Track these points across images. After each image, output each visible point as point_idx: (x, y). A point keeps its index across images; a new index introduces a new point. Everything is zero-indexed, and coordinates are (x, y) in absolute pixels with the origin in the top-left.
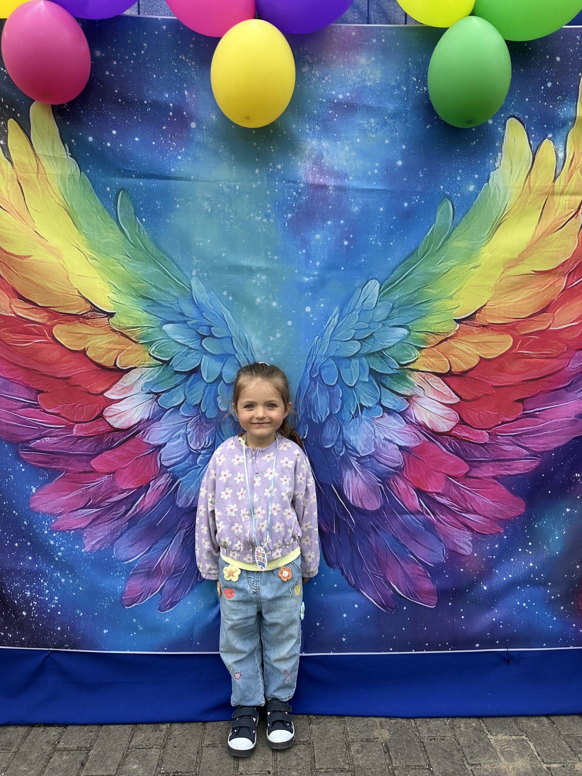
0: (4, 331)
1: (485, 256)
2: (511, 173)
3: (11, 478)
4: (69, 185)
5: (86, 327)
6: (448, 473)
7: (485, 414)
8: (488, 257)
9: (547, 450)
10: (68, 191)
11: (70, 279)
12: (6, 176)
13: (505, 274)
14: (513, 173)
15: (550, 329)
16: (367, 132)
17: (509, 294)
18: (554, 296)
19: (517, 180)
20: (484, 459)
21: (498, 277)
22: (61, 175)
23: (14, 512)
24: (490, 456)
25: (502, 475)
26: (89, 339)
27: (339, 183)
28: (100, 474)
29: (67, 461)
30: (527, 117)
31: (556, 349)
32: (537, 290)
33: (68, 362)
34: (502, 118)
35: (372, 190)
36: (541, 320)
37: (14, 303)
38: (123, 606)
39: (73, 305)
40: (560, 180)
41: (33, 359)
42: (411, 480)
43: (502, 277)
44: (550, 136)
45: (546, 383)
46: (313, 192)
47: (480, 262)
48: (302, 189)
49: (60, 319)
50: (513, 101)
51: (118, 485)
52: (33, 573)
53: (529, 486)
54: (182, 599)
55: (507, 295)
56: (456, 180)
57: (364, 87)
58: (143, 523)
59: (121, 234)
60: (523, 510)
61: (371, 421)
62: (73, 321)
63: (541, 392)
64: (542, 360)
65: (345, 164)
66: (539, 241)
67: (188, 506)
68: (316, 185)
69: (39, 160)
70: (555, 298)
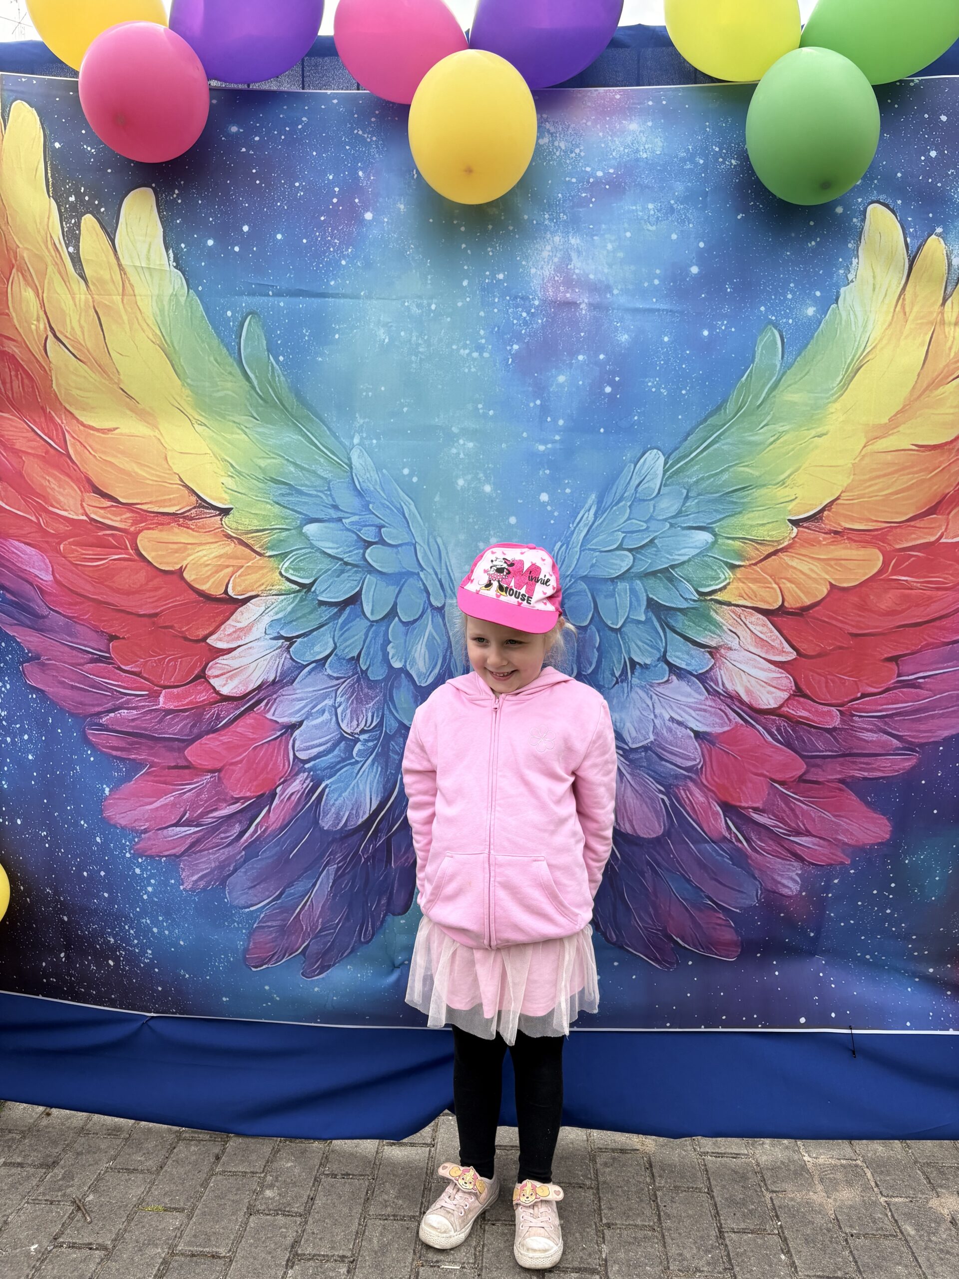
0: (70, 544)
1: (834, 418)
2: (874, 290)
3: (76, 770)
4: (169, 311)
5: (188, 533)
6: (773, 777)
7: (836, 679)
8: (841, 419)
9: (930, 740)
10: (167, 319)
11: (168, 459)
12: (77, 303)
13: (869, 448)
14: (877, 290)
15: (943, 540)
16: (642, 222)
17: (877, 481)
18: (948, 486)
19: (883, 301)
20: (830, 753)
21: (857, 453)
22: (158, 296)
23: (82, 822)
24: (839, 749)
25: (853, 777)
26: (190, 552)
27: (597, 299)
28: (200, 771)
29: (152, 748)
30: (899, 202)
31: (951, 575)
32: (922, 476)
33: (156, 589)
34: (860, 204)
35: (651, 311)
36: (927, 526)
37: (86, 498)
38: (249, 967)
39: (170, 500)
40: (952, 303)
41: (107, 586)
42: (713, 789)
43: (863, 453)
44: (939, 230)
45: (936, 631)
46: (554, 312)
47: (827, 428)
48: (537, 308)
49: (150, 522)
50: (877, 179)
51: (226, 791)
52: (113, 916)
53: (897, 797)
54: (339, 962)
55: (873, 482)
56: (785, 298)
57: (637, 160)
58: (268, 854)
59: (244, 382)
60: (888, 836)
61: (648, 688)
62: (169, 524)
63: (928, 645)
64: (928, 593)
65: (606, 270)
66: (923, 396)
67: (339, 828)
68: (560, 302)
69: (125, 274)
70: (951, 490)
